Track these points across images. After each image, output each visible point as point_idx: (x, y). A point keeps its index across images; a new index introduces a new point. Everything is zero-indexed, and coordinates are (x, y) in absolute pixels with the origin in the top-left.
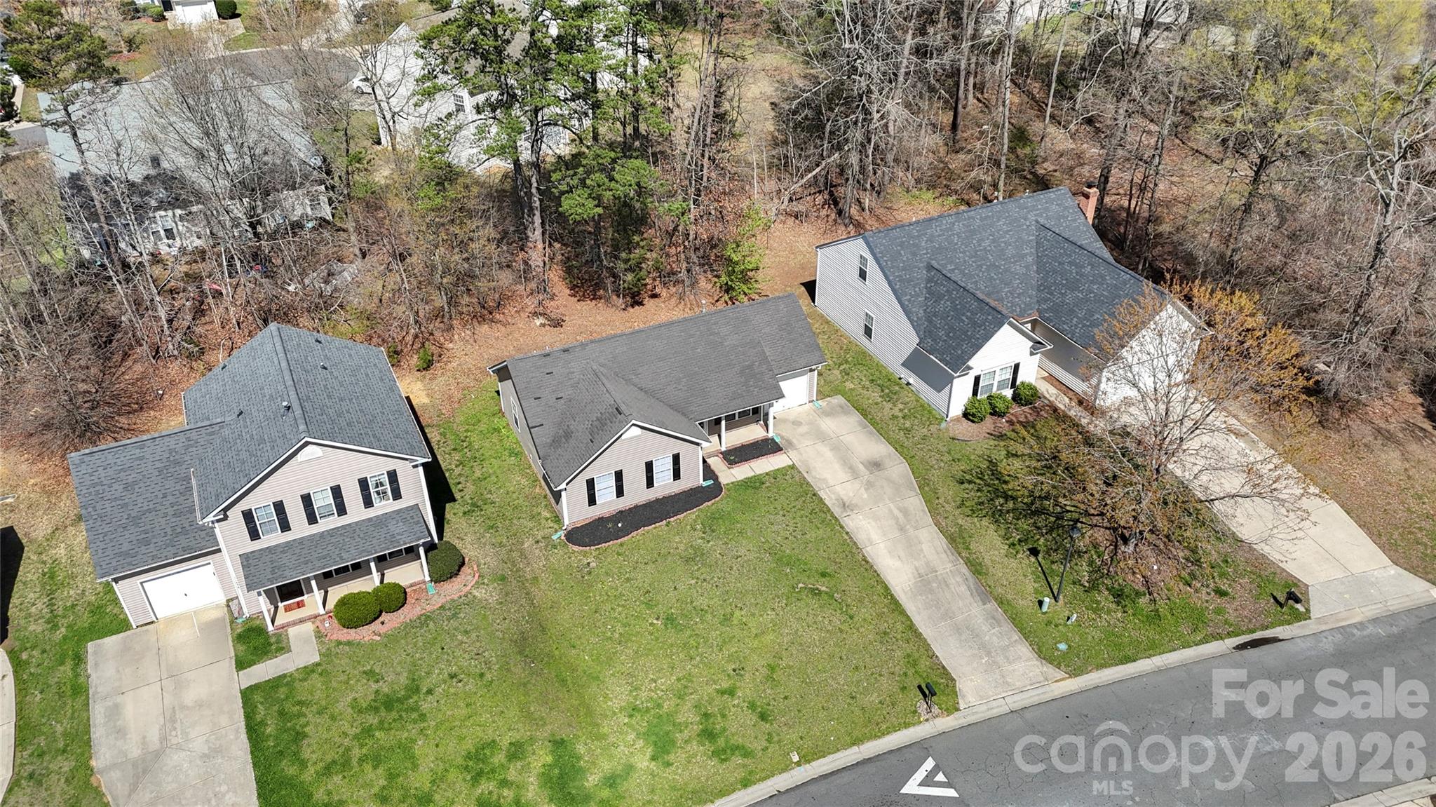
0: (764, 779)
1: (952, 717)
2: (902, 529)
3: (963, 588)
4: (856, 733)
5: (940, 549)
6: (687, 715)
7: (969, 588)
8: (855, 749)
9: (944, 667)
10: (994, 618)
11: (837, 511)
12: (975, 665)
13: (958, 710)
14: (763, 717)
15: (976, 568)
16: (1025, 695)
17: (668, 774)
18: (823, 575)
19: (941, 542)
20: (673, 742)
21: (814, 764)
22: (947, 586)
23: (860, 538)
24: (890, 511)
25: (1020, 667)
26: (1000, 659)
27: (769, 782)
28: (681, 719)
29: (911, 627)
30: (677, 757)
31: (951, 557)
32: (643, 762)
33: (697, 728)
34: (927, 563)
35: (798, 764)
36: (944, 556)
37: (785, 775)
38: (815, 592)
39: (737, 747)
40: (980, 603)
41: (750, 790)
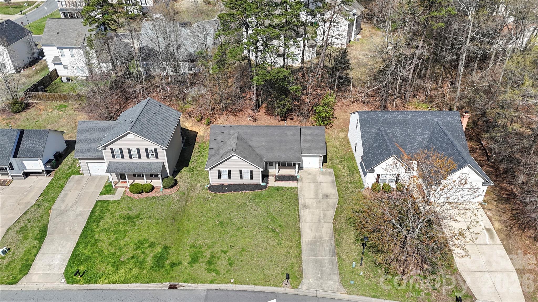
0: (218, 283)
1: (293, 290)
2: (319, 220)
3: (328, 248)
4: (257, 282)
5: (329, 232)
6: (208, 254)
7: (330, 249)
8: (253, 286)
9: (302, 272)
10: (332, 262)
11: (300, 207)
12: (314, 276)
13: (297, 288)
14: (230, 264)
15: (338, 243)
16: (326, 293)
17: (190, 269)
18: (280, 226)
19: (331, 229)
20: (197, 261)
21: (236, 285)
22: (323, 245)
23: (302, 218)
24: (320, 213)
25: (330, 283)
26: (325, 277)
27: (219, 285)
28: (205, 254)
29: (300, 255)
30: (196, 266)
31: (331, 236)
32: (185, 263)
33: (207, 259)
34: (321, 235)
35: (232, 283)
36: (329, 235)
37: (225, 285)
38: (274, 231)
39: (216, 270)
40: (331, 255)
41: (211, 285)
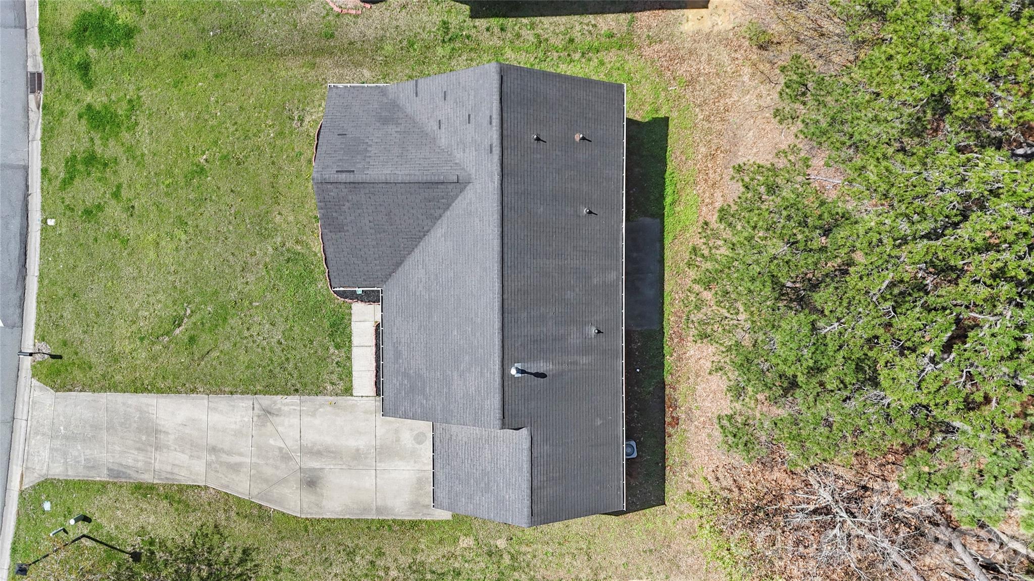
0: (42, 189)
1: (30, 367)
2: (213, 450)
3: (130, 462)
4: (46, 282)
5: (176, 470)
7: (128, 467)
8: (37, 274)
9: (70, 390)
10: (93, 467)
12: (61, 418)
13: (33, 376)
15: (143, 490)
16: (22, 440)
18: (192, 340)
19: (184, 478)
20: (96, 128)
21: (39, 233)
22: (139, 449)
23: (222, 402)
24: (241, 454)
25: (45, 454)
26: (57, 443)
27: (39, 190)
28: (112, 143)
29: (114, 388)
30: (82, 127)
31: (164, 475)
32: (89, 98)
33: (99, 150)
34: (168, 447)
35: (44, 221)
36: (169, 469)
37: (39, 206)
38: (177, 322)
39: (72, 178)
40: (111, 466)
41: (39, 173)
